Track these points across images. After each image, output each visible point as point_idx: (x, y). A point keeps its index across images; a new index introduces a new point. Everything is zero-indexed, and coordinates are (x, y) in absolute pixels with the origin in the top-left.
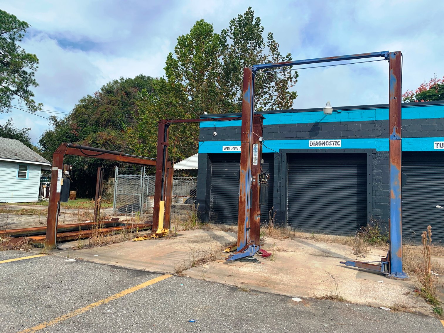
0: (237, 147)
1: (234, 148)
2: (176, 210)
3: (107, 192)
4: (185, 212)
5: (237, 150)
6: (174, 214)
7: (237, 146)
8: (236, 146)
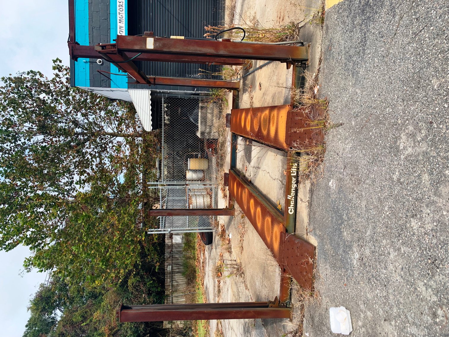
0: (120, 28)
1: (121, 32)
2: (208, 130)
3: (182, 328)
4: (209, 116)
5: (124, 28)
6: (212, 134)
7: (118, 27)
8: (118, 29)
